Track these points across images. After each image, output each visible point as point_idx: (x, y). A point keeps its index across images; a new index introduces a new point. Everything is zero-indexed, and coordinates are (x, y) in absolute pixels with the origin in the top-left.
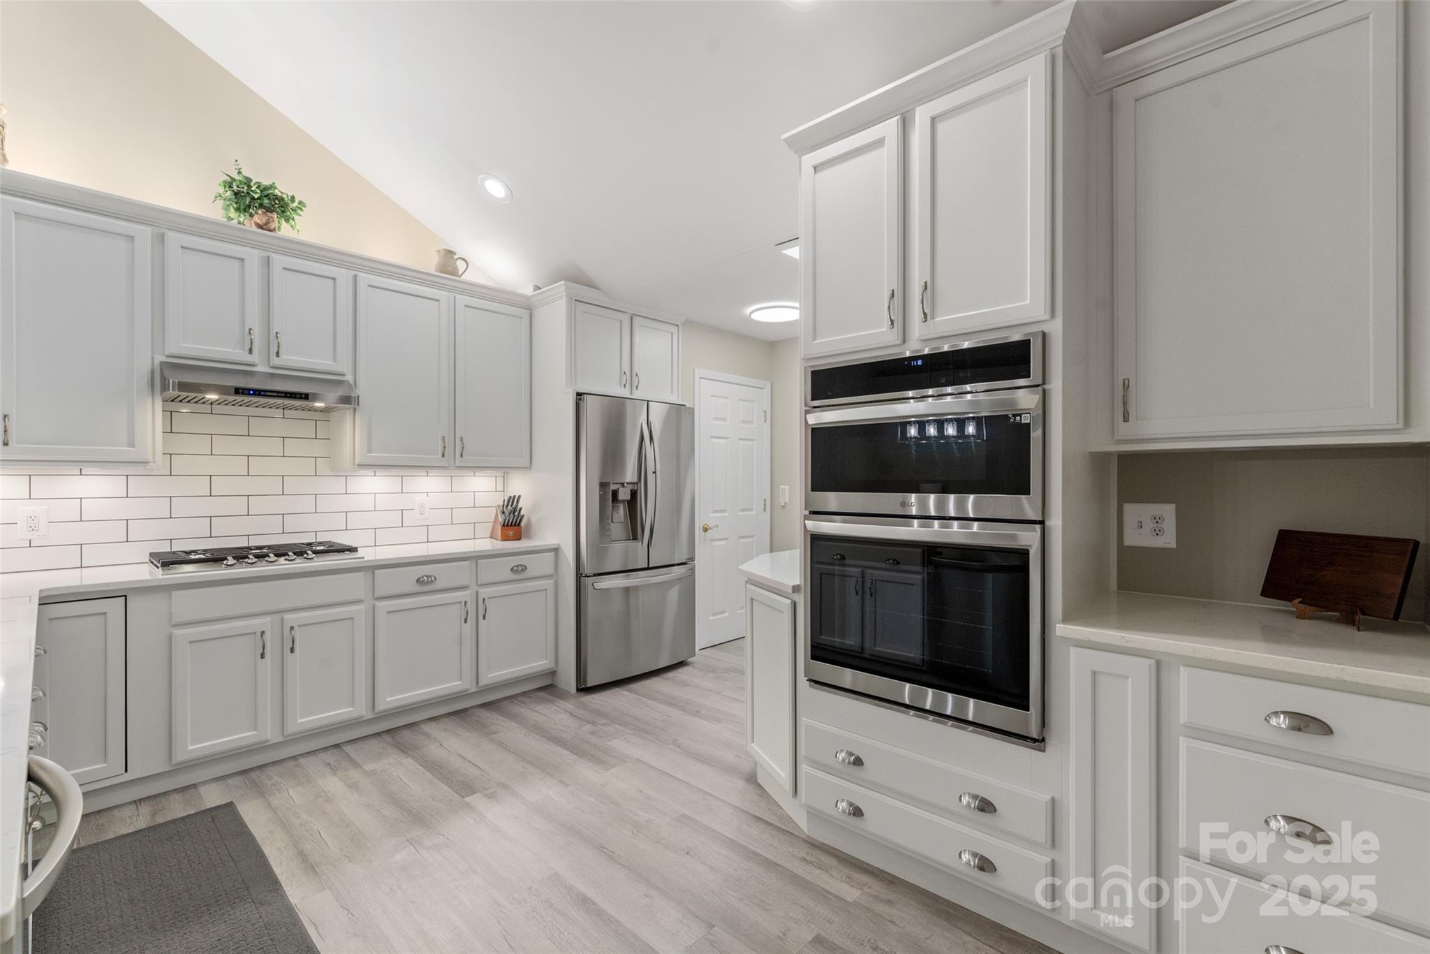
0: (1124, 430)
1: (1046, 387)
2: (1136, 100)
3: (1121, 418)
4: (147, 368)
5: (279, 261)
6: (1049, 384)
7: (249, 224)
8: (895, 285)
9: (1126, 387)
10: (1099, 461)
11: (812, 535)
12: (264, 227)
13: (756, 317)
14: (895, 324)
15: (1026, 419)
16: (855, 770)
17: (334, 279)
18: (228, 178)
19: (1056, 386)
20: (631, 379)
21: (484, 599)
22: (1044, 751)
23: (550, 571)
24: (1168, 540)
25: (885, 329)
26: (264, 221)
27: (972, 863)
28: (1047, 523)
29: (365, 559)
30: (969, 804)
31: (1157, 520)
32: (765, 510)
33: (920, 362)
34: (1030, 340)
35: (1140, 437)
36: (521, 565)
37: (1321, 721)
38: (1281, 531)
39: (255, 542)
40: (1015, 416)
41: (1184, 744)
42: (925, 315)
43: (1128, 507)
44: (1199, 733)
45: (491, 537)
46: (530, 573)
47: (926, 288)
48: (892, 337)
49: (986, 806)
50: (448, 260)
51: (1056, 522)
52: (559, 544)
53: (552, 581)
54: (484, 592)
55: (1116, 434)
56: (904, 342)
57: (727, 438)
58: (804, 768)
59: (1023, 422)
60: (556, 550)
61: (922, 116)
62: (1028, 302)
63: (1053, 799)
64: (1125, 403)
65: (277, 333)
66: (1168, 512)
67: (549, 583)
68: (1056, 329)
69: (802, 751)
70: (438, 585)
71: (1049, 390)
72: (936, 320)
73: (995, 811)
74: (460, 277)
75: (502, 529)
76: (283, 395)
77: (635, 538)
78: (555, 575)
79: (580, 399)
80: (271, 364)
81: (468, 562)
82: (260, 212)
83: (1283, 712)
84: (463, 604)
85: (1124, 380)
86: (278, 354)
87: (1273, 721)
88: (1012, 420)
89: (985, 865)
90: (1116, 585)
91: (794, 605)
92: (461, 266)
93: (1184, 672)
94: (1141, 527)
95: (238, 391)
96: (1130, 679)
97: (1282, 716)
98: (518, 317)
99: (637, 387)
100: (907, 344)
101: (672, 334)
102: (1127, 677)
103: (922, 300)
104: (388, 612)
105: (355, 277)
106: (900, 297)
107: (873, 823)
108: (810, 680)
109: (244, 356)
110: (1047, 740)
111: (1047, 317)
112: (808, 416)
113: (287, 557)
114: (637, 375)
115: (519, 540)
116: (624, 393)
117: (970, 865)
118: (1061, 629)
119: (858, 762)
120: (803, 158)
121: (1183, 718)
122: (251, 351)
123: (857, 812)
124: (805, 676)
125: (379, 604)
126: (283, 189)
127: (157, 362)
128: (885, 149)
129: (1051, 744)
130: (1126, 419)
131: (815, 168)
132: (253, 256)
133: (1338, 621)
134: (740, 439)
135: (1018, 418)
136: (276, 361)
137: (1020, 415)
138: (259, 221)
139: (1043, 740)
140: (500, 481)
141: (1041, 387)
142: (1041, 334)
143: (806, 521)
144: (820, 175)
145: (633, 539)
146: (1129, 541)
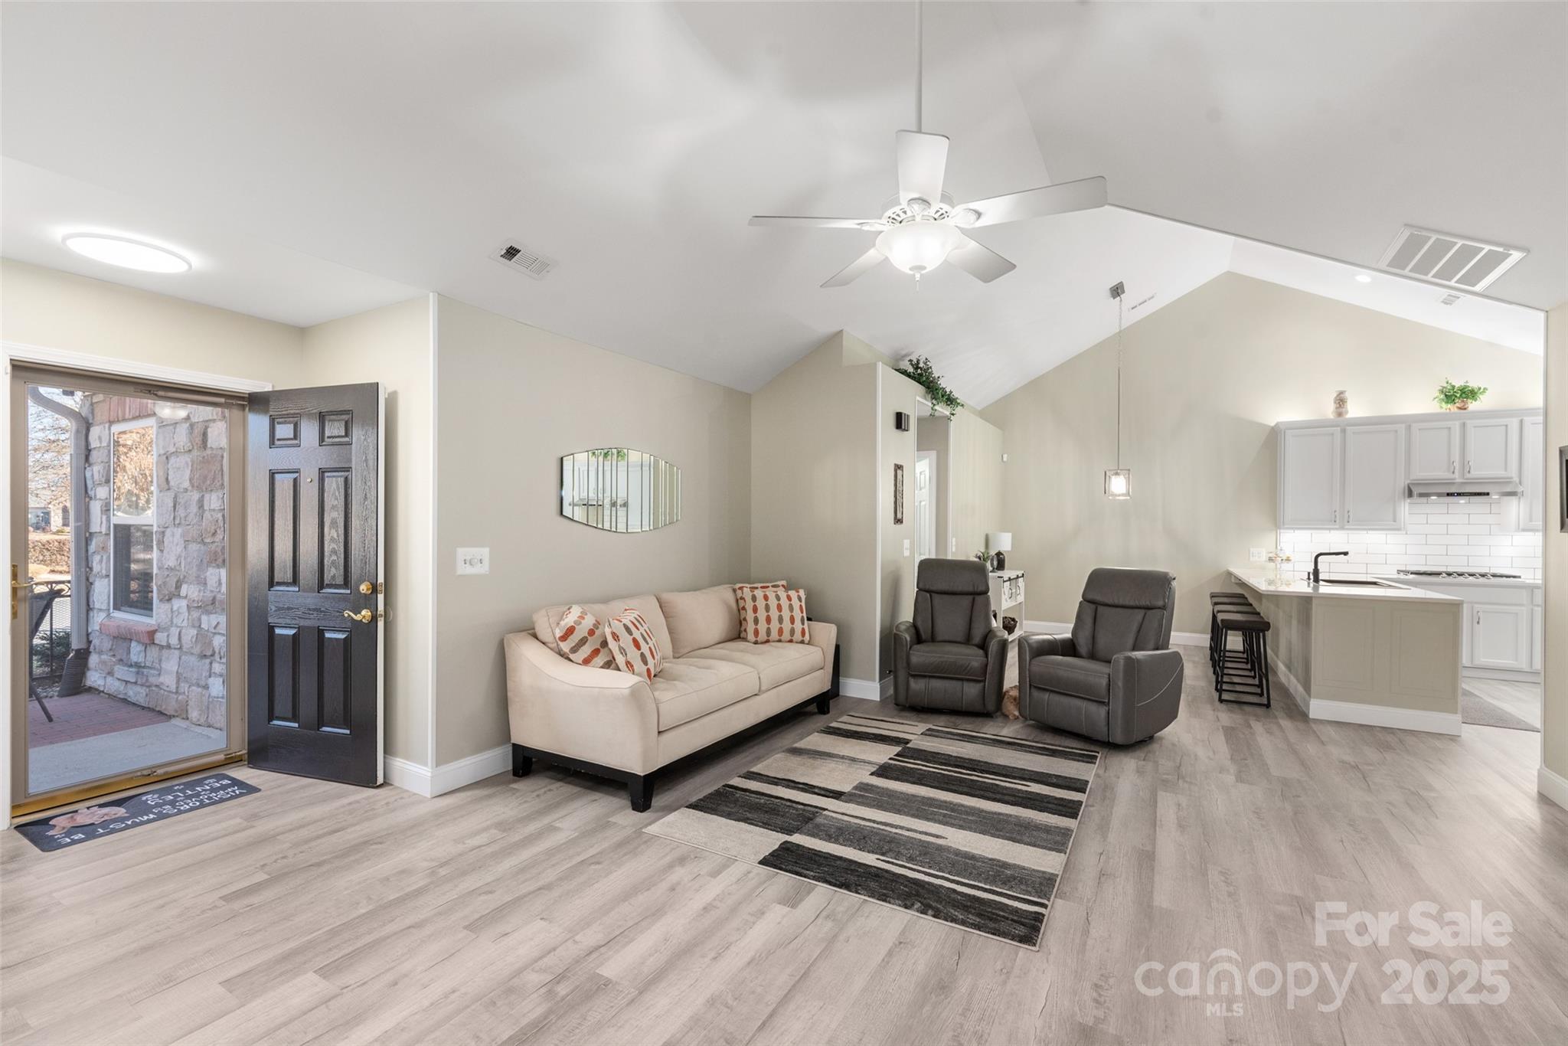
4: (1402, 485)
5: (1469, 423)
7: (1452, 408)
12: (1462, 408)
17: (1506, 425)
26: (1462, 405)
29: (1526, 582)
65: (1468, 461)
76: (1474, 494)
80: (1465, 479)
82: (1460, 400)
86: (1469, 472)
95: (1447, 494)
105: (1521, 420)
109: (1449, 475)
122: (1453, 472)
125: (1536, 609)
126: (1473, 384)
127: (1406, 483)
132: (1456, 426)
136: (1468, 476)
138: (1459, 406)
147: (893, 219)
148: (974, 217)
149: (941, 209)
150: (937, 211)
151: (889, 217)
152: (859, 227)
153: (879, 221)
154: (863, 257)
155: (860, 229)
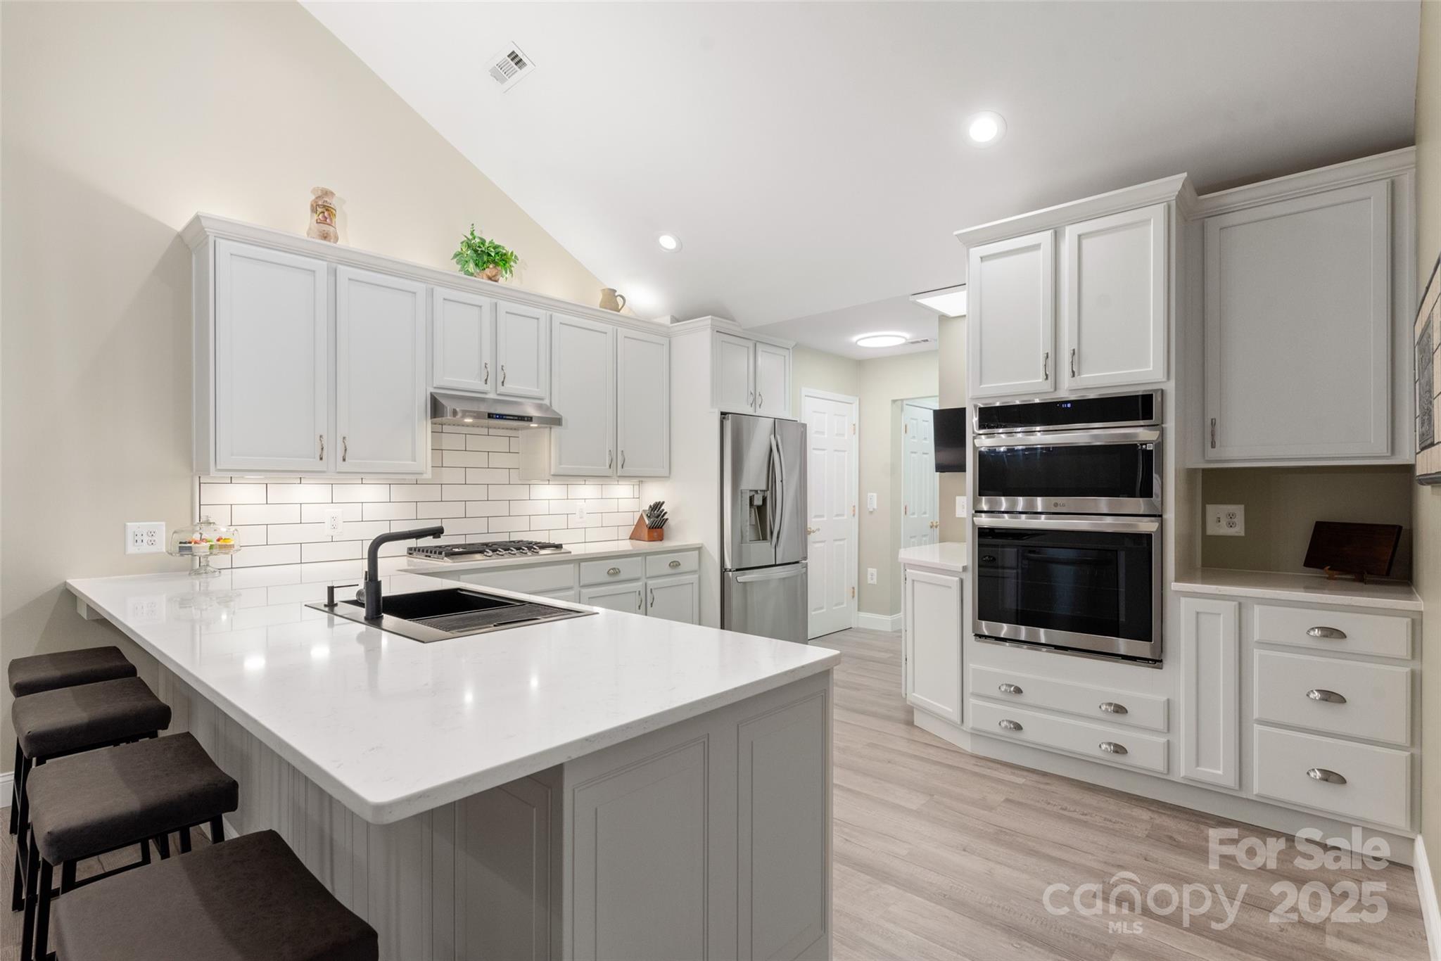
0: (1212, 453)
1: (1164, 425)
2: (1221, 229)
3: (1210, 445)
4: (423, 398)
5: (504, 306)
6: (1166, 423)
7: (484, 277)
8: (1049, 350)
9: (1213, 423)
10: (1191, 473)
11: (979, 528)
12: (493, 279)
13: (861, 343)
14: (1049, 378)
15: (1150, 447)
16: (1017, 698)
17: (538, 319)
18: (466, 239)
19: (1170, 425)
20: (755, 399)
21: (651, 590)
22: (1161, 669)
23: (695, 567)
24: (1239, 530)
25: (1041, 380)
26: (494, 274)
27: (1109, 750)
28: (1164, 516)
29: (572, 554)
30: (1107, 709)
31: (1231, 516)
32: (854, 515)
33: (1069, 405)
34: (1152, 395)
35: (1223, 459)
36: (674, 562)
37: (1340, 631)
38: (1317, 522)
39: (515, 537)
40: (1142, 445)
41: (1257, 653)
42: (1073, 372)
43: (1210, 508)
44: (1263, 644)
45: (630, 539)
46: (682, 568)
47: (1074, 353)
48: (1047, 386)
49: (1120, 710)
50: (612, 300)
51: (1170, 516)
52: (702, 544)
53: (697, 576)
54: (650, 582)
55: (1206, 456)
56: (1055, 390)
57: (824, 450)
58: (971, 702)
59: (1148, 449)
60: (699, 549)
61: (1070, 233)
62: (1151, 369)
63: (1168, 700)
64: (1213, 435)
65: (502, 366)
66: (1238, 510)
67: (694, 578)
68: (1171, 388)
69: (969, 688)
70: (622, 576)
71: (1166, 428)
72: (1083, 376)
73: (1127, 712)
74: (619, 311)
75: (648, 532)
76: (516, 418)
77: (764, 538)
78: (699, 570)
79: (724, 418)
80: (498, 392)
81: (640, 558)
82: (491, 266)
83: (1316, 628)
84: (637, 593)
85: (1212, 420)
86: (503, 384)
87: (1312, 633)
88: (1140, 448)
89: (1119, 750)
90: (1200, 563)
91: (962, 581)
92: (620, 300)
93: (1257, 608)
94: (1219, 521)
95: (490, 416)
96: (1222, 616)
97: (1317, 630)
98: (661, 344)
99: (760, 405)
100: (1056, 392)
101: (785, 357)
102: (1220, 614)
103: (1072, 362)
104: (589, 598)
105: (551, 316)
106: (1052, 359)
107: (1029, 734)
108: (976, 635)
109: (483, 386)
110: (1164, 661)
111: (1165, 379)
112: (975, 440)
113: (485, 553)
114: (760, 395)
115: (661, 540)
116: (750, 411)
117: (1107, 751)
118: (1174, 586)
119: (1018, 691)
120: (971, 250)
121: (1257, 637)
122: (487, 383)
123: (1018, 727)
124: (973, 632)
125: (584, 591)
127: (428, 393)
128: (1041, 252)
129: (1167, 664)
130: (1213, 446)
131: (981, 258)
132: (487, 303)
133: (1354, 580)
134: (836, 451)
135: (1144, 446)
136: (501, 389)
137: (1146, 444)
138: (489, 274)
139: (1161, 661)
140: (637, 487)
141: (1159, 426)
142: (1160, 392)
143: (974, 518)
144: (987, 264)
145: (763, 540)
146: (1211, 530)
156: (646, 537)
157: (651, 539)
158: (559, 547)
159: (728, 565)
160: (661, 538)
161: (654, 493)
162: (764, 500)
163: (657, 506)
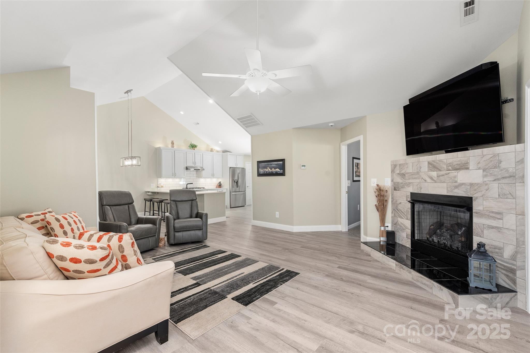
17: (201, 154)
18: (190, 144)
29: (206, 189)
52: (227, 188)
65: (196, 162)
74: (213, 152)
76: (198, 170)
79: (230, 168)
80: (195, 166)
82: (194, 148)
98: (220, 156)
99: (237, 166)
101: (242, 157)
105: (203, 154)
114: (237, 164)
116: (235, 167)
122: (193, 164)
127: (186, 166)
132: (194, 153)
140: (217, 179)
145: (237, 187)
147: (250, 74)
148: (275, 76)
149: (263, 72)
150: (262, 73)
151: (249, 74)
152: (239, 77)
153: (245, 75)
154: (241, 88)
155: (239, 78)
156: (218, 187)
157: (219, 188)
158: (204, 188)
159: (231, 191)
160: (221, 187)
161: (220, 180)
162: (237, 181)
163: (220, 182)
